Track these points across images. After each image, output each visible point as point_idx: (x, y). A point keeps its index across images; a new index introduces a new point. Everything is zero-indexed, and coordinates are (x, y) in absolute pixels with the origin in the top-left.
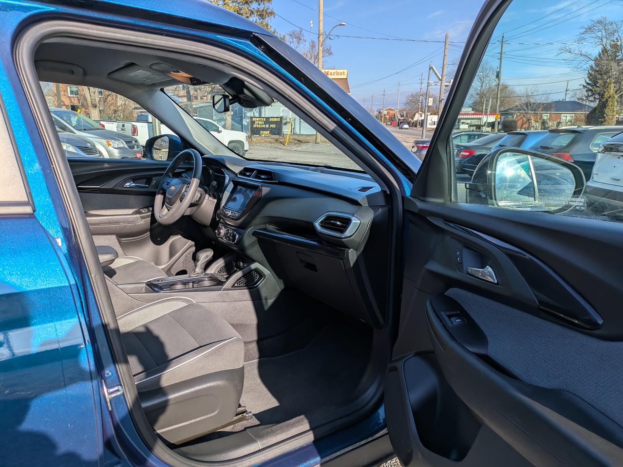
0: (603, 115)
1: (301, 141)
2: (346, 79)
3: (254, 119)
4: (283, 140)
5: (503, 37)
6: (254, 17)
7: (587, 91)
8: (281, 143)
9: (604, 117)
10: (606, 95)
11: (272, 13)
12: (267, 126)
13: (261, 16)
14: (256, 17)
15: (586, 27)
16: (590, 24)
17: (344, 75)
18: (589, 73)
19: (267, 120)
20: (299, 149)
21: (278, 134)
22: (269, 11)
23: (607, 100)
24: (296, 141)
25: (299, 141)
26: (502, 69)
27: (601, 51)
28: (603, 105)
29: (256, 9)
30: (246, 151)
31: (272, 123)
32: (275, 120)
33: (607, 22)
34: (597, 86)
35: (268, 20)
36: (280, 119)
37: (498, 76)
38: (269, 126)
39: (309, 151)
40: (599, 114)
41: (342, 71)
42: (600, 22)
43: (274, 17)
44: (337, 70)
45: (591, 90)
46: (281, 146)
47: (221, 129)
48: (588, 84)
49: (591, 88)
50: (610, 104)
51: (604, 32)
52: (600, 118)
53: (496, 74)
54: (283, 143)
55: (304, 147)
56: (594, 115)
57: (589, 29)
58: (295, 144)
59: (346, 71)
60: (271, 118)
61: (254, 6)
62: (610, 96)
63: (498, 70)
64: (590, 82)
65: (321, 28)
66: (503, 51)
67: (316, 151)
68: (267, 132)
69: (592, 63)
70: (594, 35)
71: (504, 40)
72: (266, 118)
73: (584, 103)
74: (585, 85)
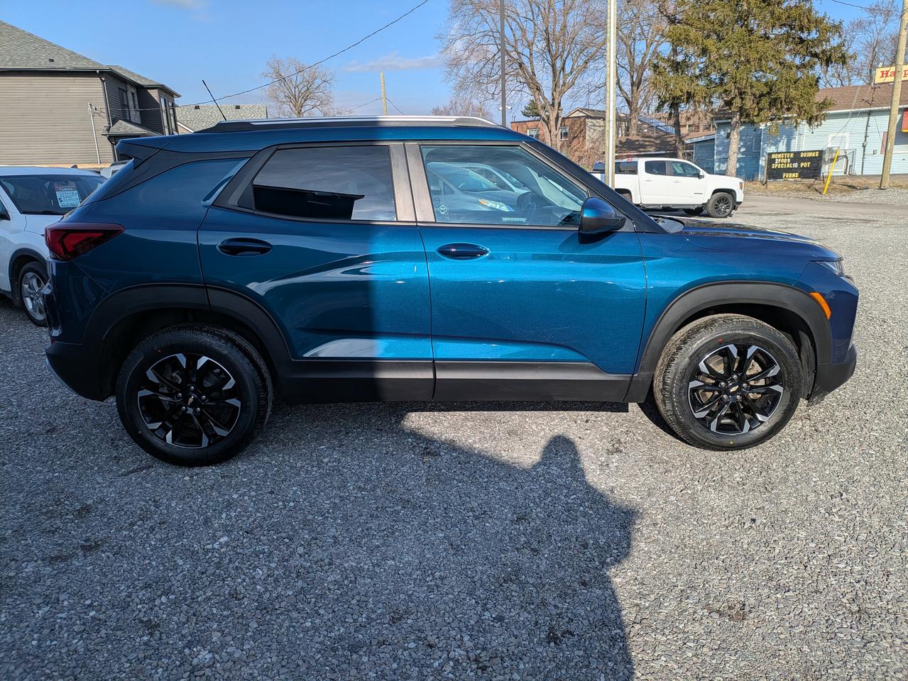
1: (854, 187)
3: (773, 156)
4: (821, 186)
8: (816, 190)
12: (796, 165)
19: (797, 157)
20: (846, 199)
21: (813, 177)
24: (846, 187)
25: (850, 186)
30: (740, 203)
31: (805, 160)
32: (810, 155)
36: (819, 154)
38: (799, 165)
39: (862, 202)
46: (816, 196)
47: (702, 172)
54: (819, 191)
55: (855, 196)
58: (841, 192)
60: (804, 152)
67: (878, 201)
68: (794, 175)
72: (795, 153)
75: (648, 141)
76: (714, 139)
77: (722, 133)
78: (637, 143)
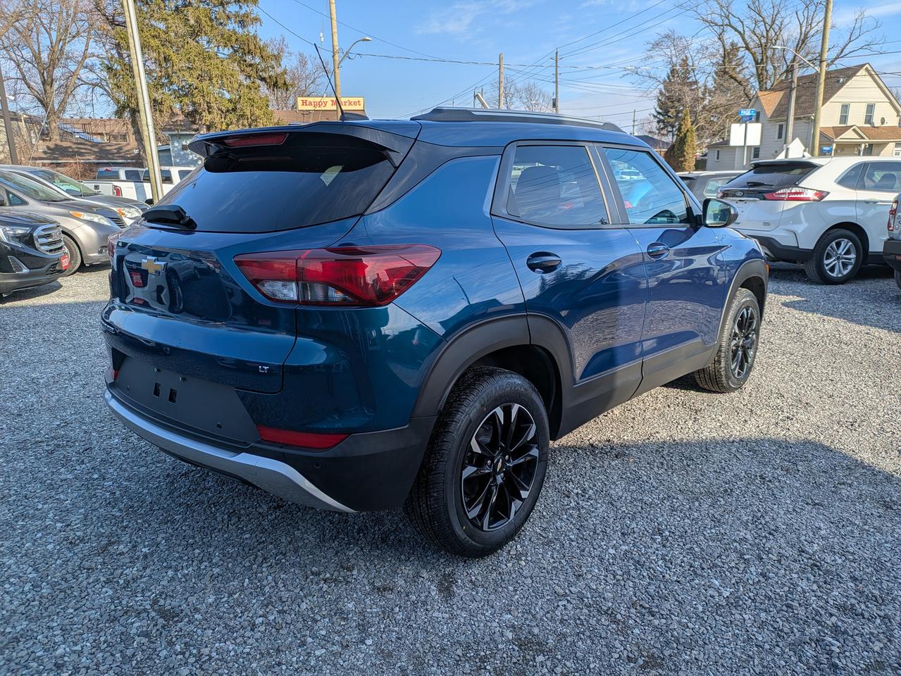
0: (682, 153)
2: (363, 110)
5: (557, 53)
6: (232, 24)
7: (658, 122)
9: (684, 156)
10: (684, 129)
11: (256, 20)
13: (242, 23)
14: (234, 25)
15: (653, 42)
16: (657, 38)
17: (360, 105)
18: (659, 100)
22: (253, 16)
23: (685, 134)
26: (559, 95)
27: (669, 72)
28: (682, 141)
29: (234, 13)
33: (676, 36)
34: (669, 116)
35: (251, 29)
37: (554, 105)
40: (679, 152)
41: (356, 99)
42: (667, 36)
43: (261, 25)
44: (348, 99)
45: (663, 121)
48: (659, 113)
49: (663, 118)
50: (689, 139)
51: (673, 48)
52: (680, 157)
53: (552, 102)
56: (672, 154)
57: (657, 45)
59: (361, 100)
61: (232, 8)
62: (688, 131)
63: (554, 97)
64: (660, 111)
65: (336, 43)
66: (559, 72)
69: (662, 86)
70: (662, 53)
71: (559, 58)
73: (656, 137)
74: (655, 114)
75: (85, 149)
76: (169, 149)
77: (176, 144)
78: (71, 150)
